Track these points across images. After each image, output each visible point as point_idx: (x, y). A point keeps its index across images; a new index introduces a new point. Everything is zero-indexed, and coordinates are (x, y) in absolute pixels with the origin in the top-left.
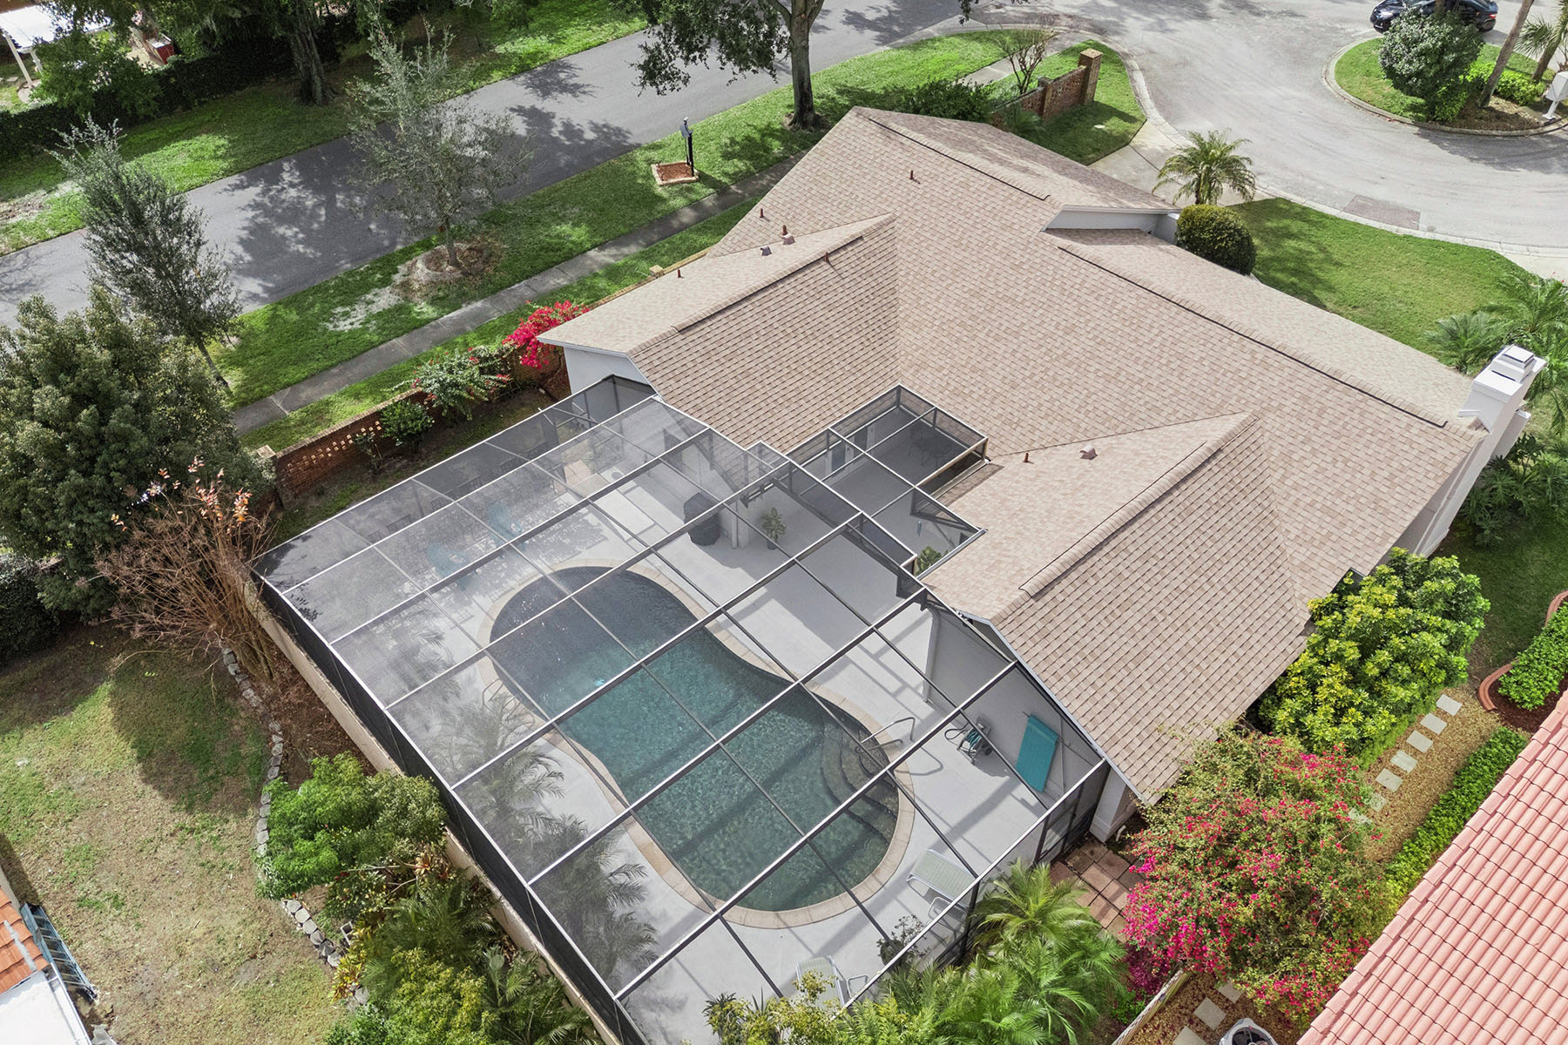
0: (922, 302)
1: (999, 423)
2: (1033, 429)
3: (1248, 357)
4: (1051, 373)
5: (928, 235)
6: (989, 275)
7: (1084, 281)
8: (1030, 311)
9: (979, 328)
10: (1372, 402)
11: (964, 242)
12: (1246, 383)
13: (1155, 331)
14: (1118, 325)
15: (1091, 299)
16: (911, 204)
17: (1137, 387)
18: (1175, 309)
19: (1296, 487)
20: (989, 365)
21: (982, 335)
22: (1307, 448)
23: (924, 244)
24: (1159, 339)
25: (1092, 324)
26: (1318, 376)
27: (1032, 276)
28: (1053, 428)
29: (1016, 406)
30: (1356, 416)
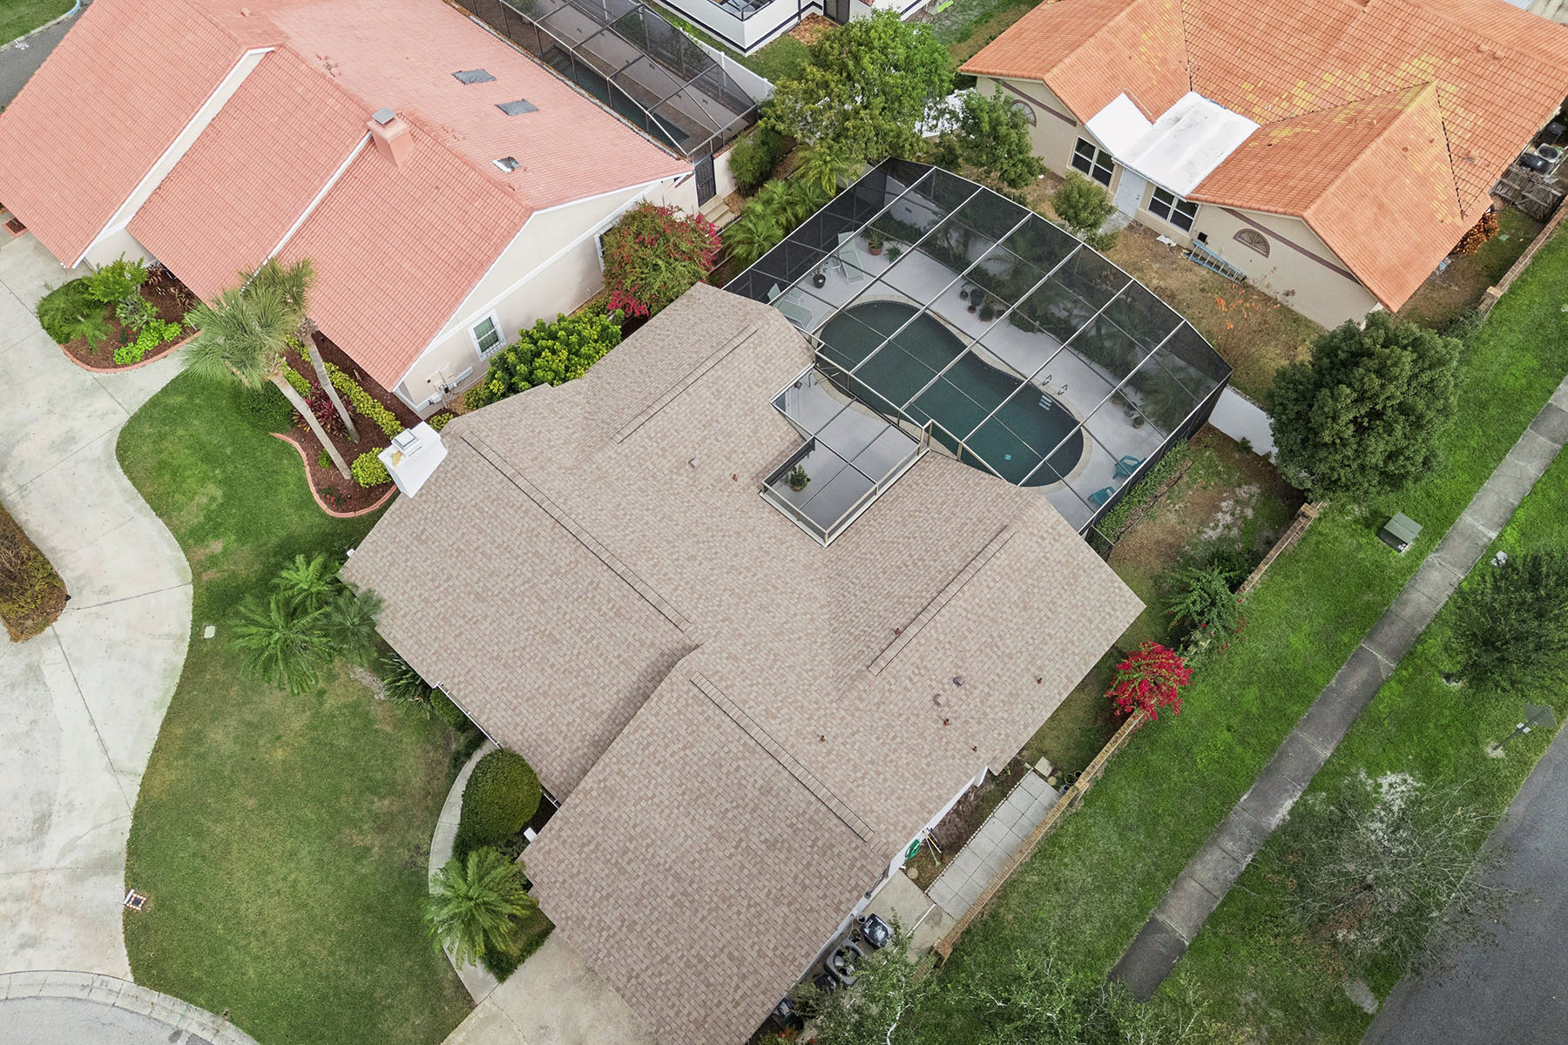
0: (809, 616)
1: (751, 514)
2: (727, 503)
3: (569, 502)
4: (710, 534)
5: (805, 675)
6: (753, 619)
7: (675, 590)
8: (720, 581)
9: (761, 581)
10: (502, 455)
11: (772, 657)
12: (577, 488)
13: (629, 538)
14: (655, 550)
15: (671, 575)
16: (822, 712)
17: (651, 507)
18: (610, 549)
19: (567, 428)
20: (756, 553)
21: (760, 575)
22: (552, 443)
23: (808, 667)
24: (627, 532)
25: (675, 557)
26: (529, 478)
27: (715, 608)
28: (713, 500)
29: (737, 520)
30: (515, 451)
